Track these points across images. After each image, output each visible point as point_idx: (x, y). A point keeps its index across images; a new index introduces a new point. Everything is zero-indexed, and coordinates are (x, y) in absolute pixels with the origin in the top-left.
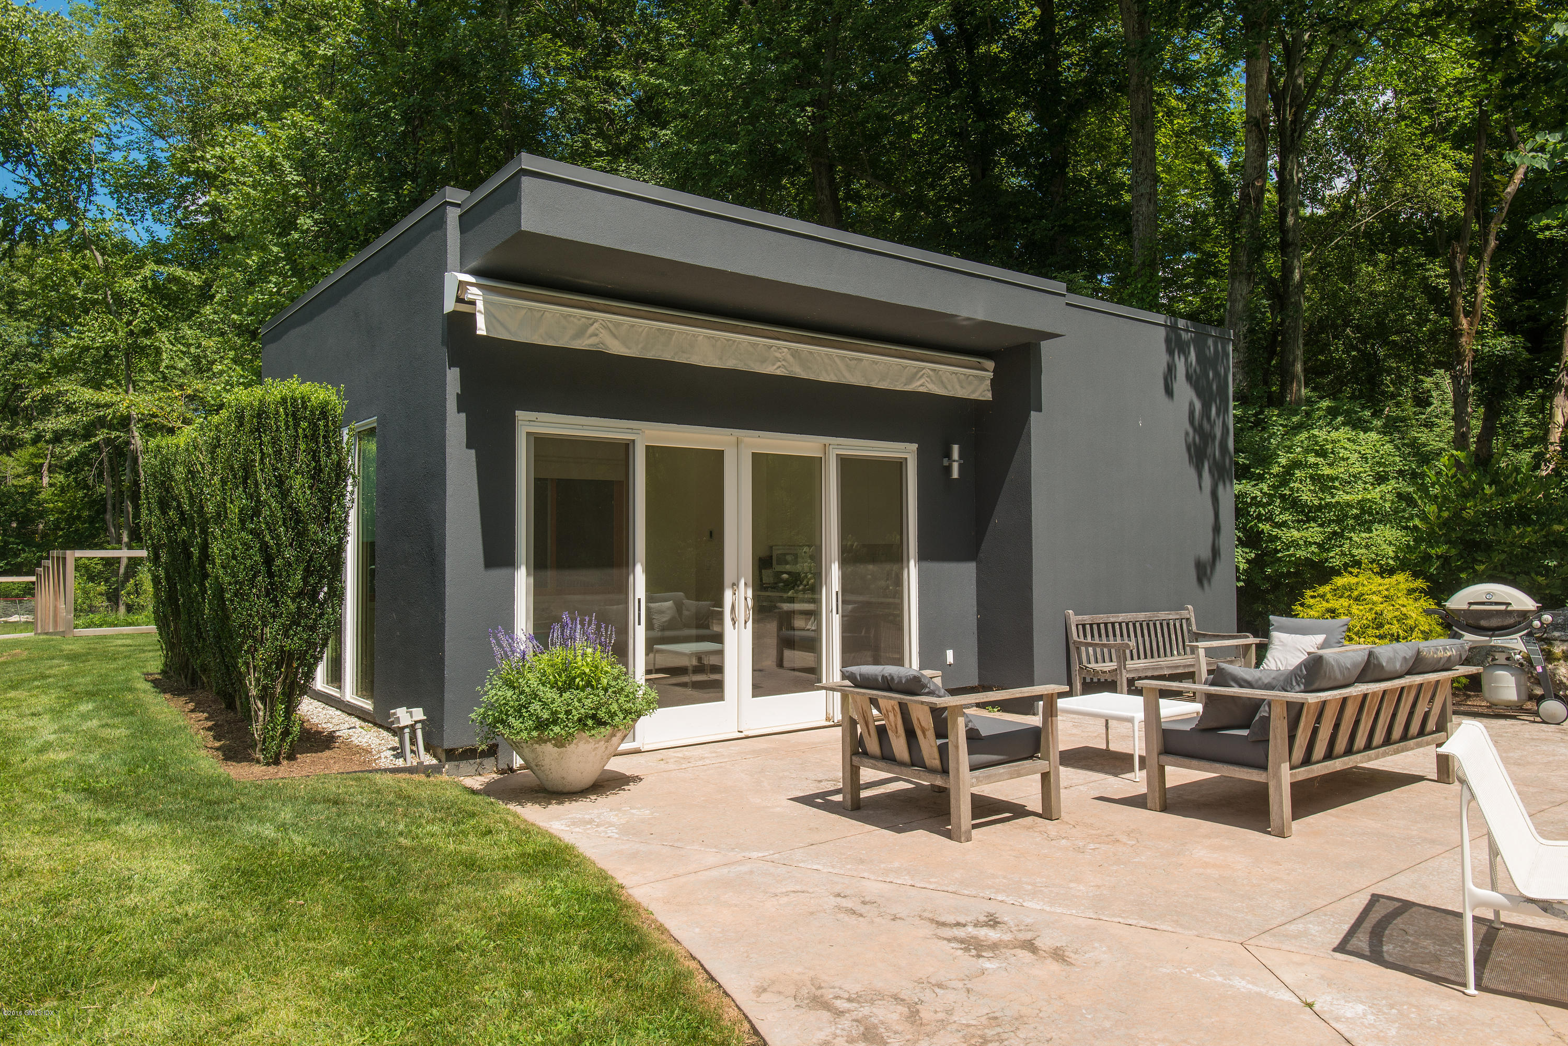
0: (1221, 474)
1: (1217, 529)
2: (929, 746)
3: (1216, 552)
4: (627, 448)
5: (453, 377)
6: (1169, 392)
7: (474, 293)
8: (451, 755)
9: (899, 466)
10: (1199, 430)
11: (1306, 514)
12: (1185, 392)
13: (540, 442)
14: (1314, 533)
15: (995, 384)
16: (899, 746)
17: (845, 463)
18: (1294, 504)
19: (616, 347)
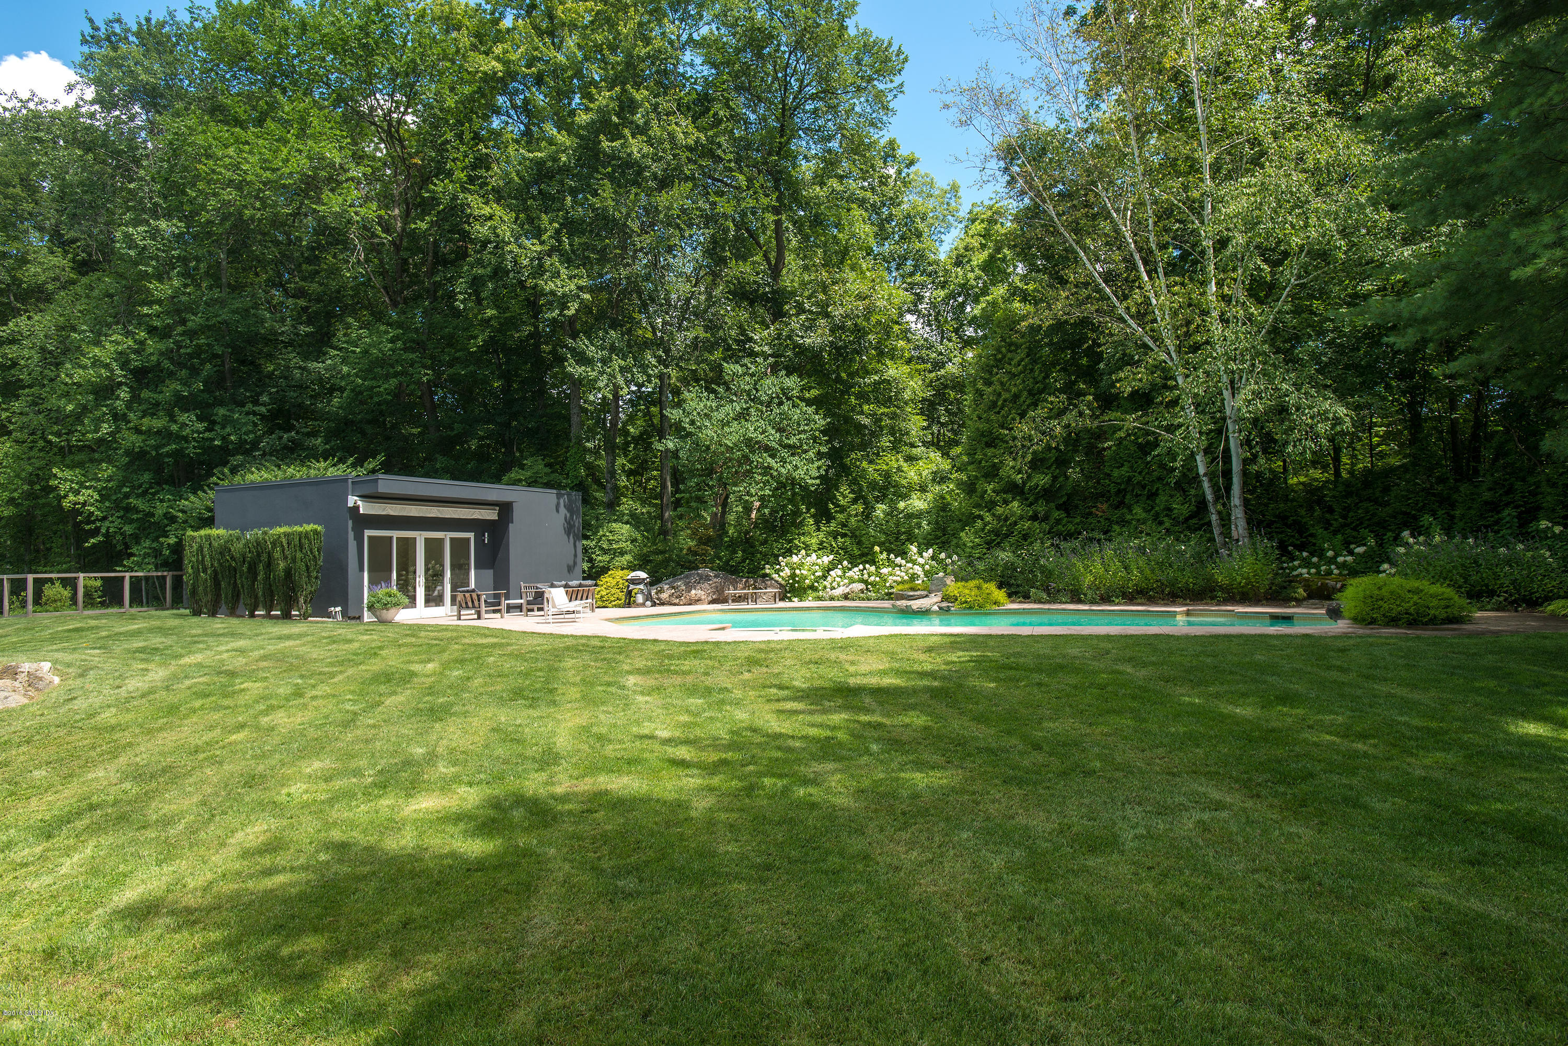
0: (577, 538)
1: (575, 556)
2: (476, 603)
3: (575, 563)
4: (391, 538)
5: (350, 523)
6: (558, 511)
7: (359, 503)
8: (349, 618)
9: (468, 539)
10: (569, 523)
11: (605, 552)
12: (563, 510)
13: (369, 537)
14: (607, 558)
15: (499, 515)
16: (470, 604)
17: (451, 539)
18: (602, 549)
19: (392, 513)
